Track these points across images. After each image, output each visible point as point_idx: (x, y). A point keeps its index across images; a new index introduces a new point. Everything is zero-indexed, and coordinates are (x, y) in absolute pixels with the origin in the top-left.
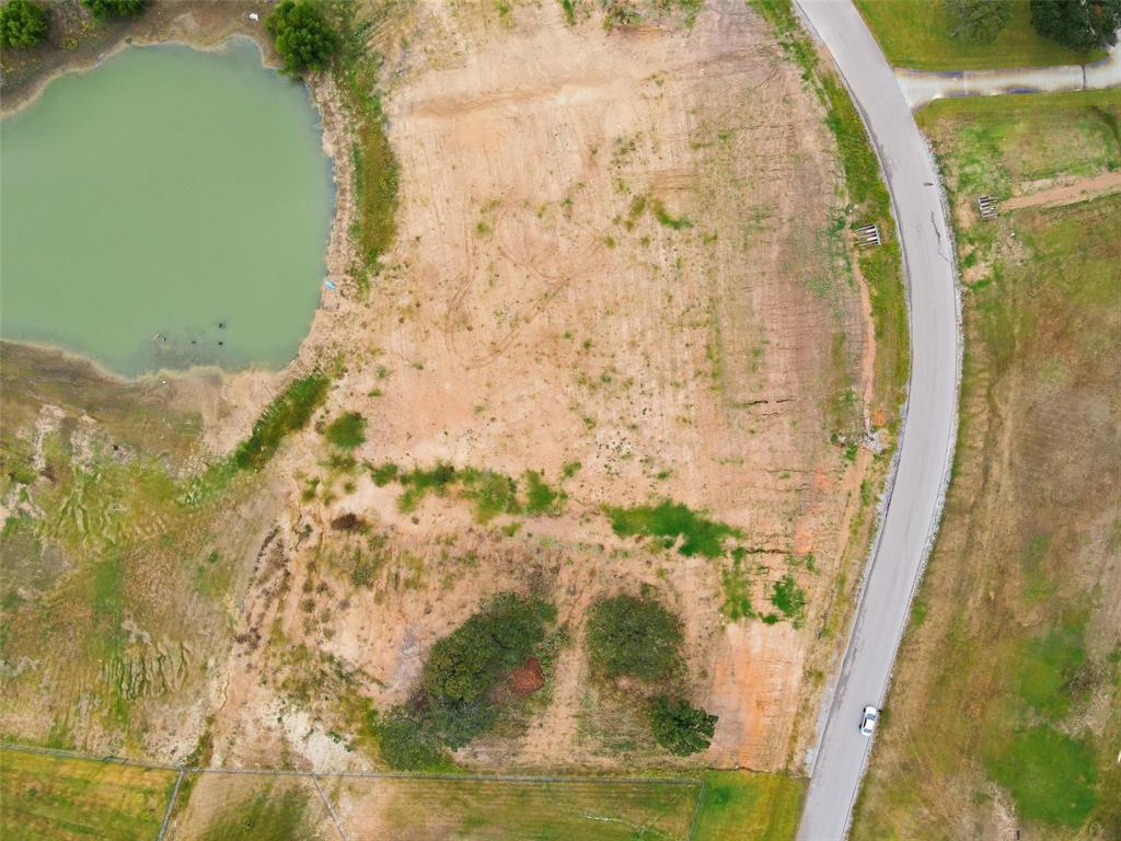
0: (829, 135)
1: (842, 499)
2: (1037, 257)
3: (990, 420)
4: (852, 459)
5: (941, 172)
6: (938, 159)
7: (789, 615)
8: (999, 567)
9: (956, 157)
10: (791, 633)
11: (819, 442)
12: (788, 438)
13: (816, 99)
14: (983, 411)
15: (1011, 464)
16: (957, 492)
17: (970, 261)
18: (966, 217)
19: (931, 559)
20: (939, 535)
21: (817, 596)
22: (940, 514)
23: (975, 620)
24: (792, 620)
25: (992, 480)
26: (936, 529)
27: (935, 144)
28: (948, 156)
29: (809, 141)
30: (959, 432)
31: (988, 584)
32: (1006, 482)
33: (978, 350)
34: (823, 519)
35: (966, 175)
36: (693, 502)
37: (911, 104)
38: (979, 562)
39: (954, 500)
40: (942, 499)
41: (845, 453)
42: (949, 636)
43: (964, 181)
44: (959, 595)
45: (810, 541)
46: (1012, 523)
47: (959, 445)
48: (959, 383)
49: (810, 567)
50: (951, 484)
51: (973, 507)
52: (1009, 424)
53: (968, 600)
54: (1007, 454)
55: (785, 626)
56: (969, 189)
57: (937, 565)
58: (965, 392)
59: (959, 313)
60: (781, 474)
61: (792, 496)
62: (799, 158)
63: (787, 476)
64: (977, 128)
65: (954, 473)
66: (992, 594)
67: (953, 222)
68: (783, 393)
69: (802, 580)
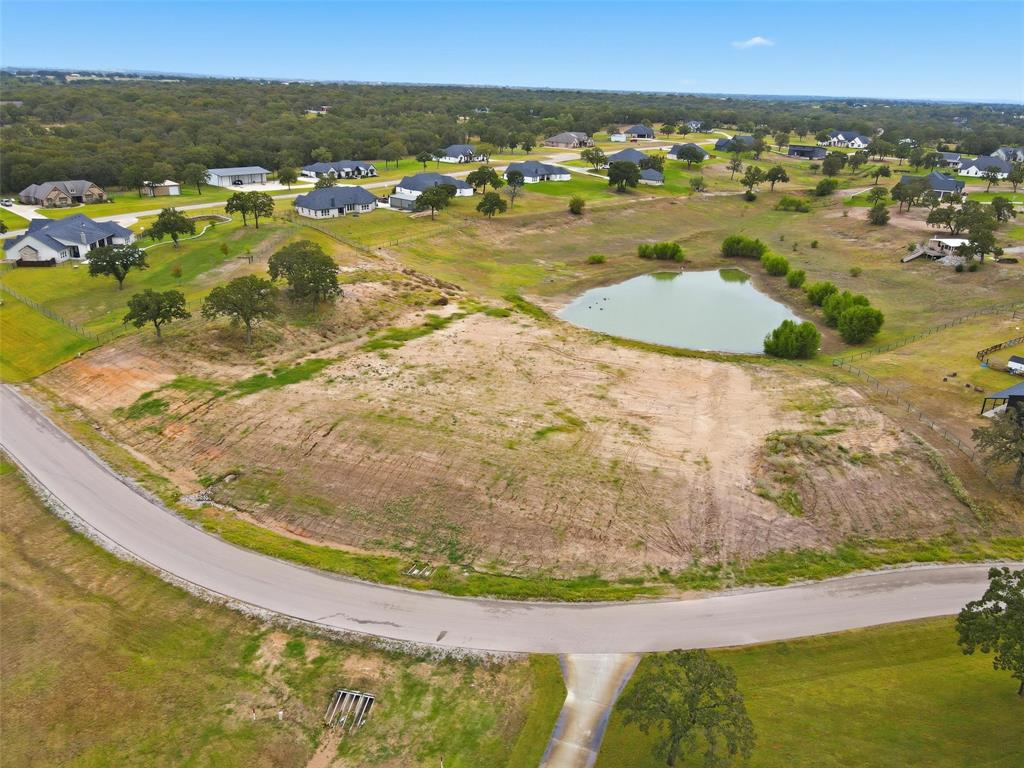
0: (575, 574)
1: (175, 465)
3: (81, 589)
4: (200, 481)
5: (449, 660)
6: (471, 663)
7: (133, 407)
9: (459, 690)
10: (117, 405)
11: (244, 462)
12: (276, 441)
13: (630, 575)
14: (100, 585)
16: (54, 531)
17: (295, 650)
19: (28, 491)
20: (39, 503)
21: (121, 428)
22: (59, 510)
24: (127, 408)
25: (19, 563)
26: (48, 503)
27: (496, 668)
28: (467, 681)
29: (578, 550)
30: (110, 556)
33: (175, 610)
35: (422, 693)
37: (573, 658)
39: (51, 527)
40: (68, 517)
41: (213, 477)
43: (414, 688)
45: (171, 434)
47: (97, 551)
48: (163, 575)
49: (150, 428)
50: (69, 530)
51: (20, 538)
52: (51, 603)
54: (23, 587)
55: (130, 402)
56: (398, 690)
57: (15, 494)
59: (242, 607)
60: (252, 429)
61: (224, 431)
62: (560, 534)
63: (244, 432)
64: (487, 738)
65: (77, 537)
67: (365, 647)
68: (320, 449)
69: (146, 421)
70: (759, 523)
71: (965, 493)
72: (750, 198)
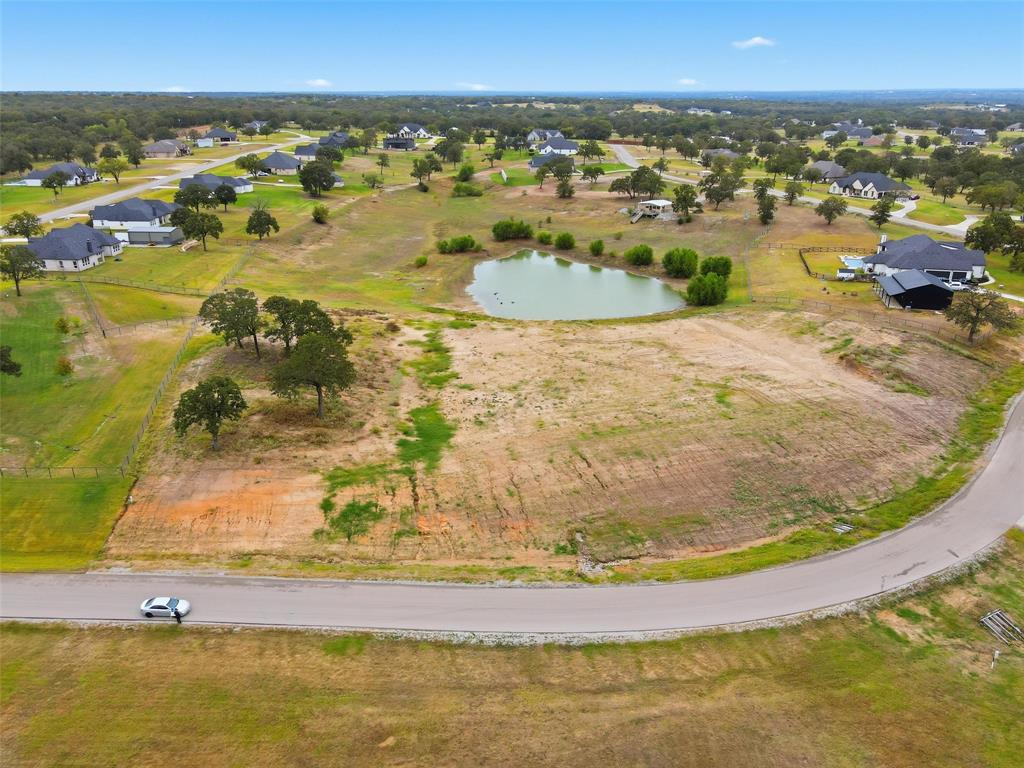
0: (911, 481)
1: (500, 552)
3: (697, 680)
4: (557, 553)
5: (984, 564)
6: (994, 559)
7: (334, 523)
8: (445, 741)
10: (309, 530)
11: (564, 519)
12: (557, 489)
13: (933, 468)
14: (706, 668)
15: (639, 721)
16: (559, 659)
17: (909, 616)
19: (438, 645)
20: (480, 647)
21: (361, 549)
22: (516, 641)
23: (337, 722)
24: (327, 528)
25: (600, 699)
26: (489, 642)
28: (1011, 569)
29: (887, 467)
30: (654, 643)
31: (409, 730)
32: (605, 720)
33: (792, 645)
34: (467, 537)
35: (1011, 592)
38: (445, 706)
39: (544, 655)
40: (540, 640)
41: (562, 544)
42: (306, 692)
43: (1003, 592)
44: (382, 694)
45: (434, 529)
46: (535, 745)
47: (634, 647)
48: (728, 629)
49: (400, 534)
50: (568, 648)
51: (542, 683)
52: (707, 704)
53: (373, 704)
54: (655, 711)
55: (319, 521)
56: (998, 598)
57: (431, 655)
58: (720, 639)
60: (512, 488)
61: (490, 502)
63: (511, 494)
65: (588, 648)
66: (390, 741)
67: (936, 587)
68: (607, 478)
69: (380, 530)
70: (924, 408)
72: (424, 189)
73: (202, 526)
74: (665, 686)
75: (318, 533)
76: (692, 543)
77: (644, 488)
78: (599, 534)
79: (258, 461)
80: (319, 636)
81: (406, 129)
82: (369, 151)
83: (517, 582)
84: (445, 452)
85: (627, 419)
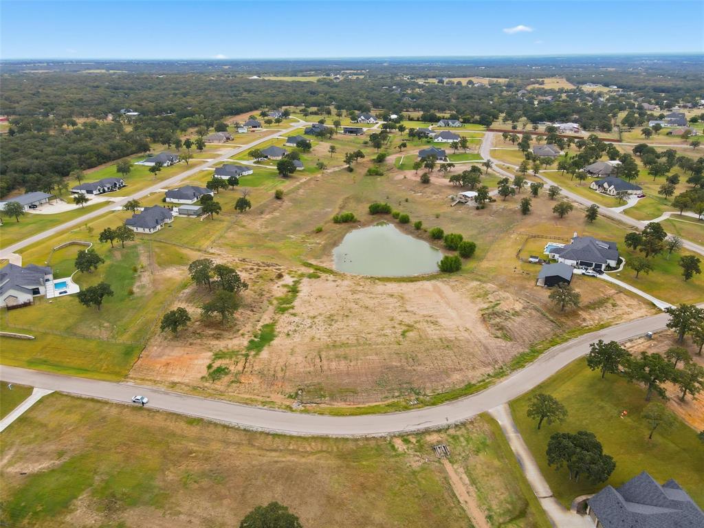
0: (463, 385)
1: (267, 394)
2: (414, 473)
3: (306, 452)
4: (288, 397)
5: (456, 426)
6: (464, 424)
7: (210, 374)
8: (210, 458)
9: (467, 433)
10: (200, 376)
11: (298, 383)
12: (302, 370)
13: (479, 380)
14: (312, 448)
15: (277, 462)
16: (263, 437)
17: (406, 441)
18: (433, 438)
19: (224, 426)
20: (238, 429)
21: (216, 386)
22: (251, 429)
23: (179, 446)
24: (207, 376)
25: (268, 453)
26: (242, 428)
27: (472, 423)
28: (467, 429)
29: (456, 377)
30: (300, 437)
31: (201, 452)
32: (265, 460)
33: (351, 446)
34: (257, 387)
35: (458, 438)
36: (275, 342)
37: (490, 411)
38: (216, 447)
39: (258, 435)
40: (260, 430)
41: (292, 394)
42: (174, 435)
43: (455, 438)
44: (198, 440)
45: (246, 381)
46: (238, 463)
47: (291, 437)
48: (330, 436)
49: (232, 382)
50: (268, 434)
51: (252, 444)
52: (303, 460)
53: (194, 443)
54: (284, 459)
55: (205, 373)
56: (450, 440)
57: (220, 429)
58: (325, 439)
59: (374, 435)
60: (284, 368)
61: (272, 373)
62: (447, 372)
63: (282, 370)
64: (488, 442)
65: (275, 435)
66: (194, 455)
67: (427, 432)
68: (325, 368)
69: (226, 379)
70: (502, 348)
71: (551, 318)
72: (350, 170)
73: (163, 370)
74: (293, 452)
75: (203, 378)
76: (345, 401)
77: (339, 374)
78: (309, 392)
79: (191, 344)
80: (186, 417)
81: (362, 117)
82: (332, 137)
83: (265, 407)
84: (266, 348)
85: (353, 340)
